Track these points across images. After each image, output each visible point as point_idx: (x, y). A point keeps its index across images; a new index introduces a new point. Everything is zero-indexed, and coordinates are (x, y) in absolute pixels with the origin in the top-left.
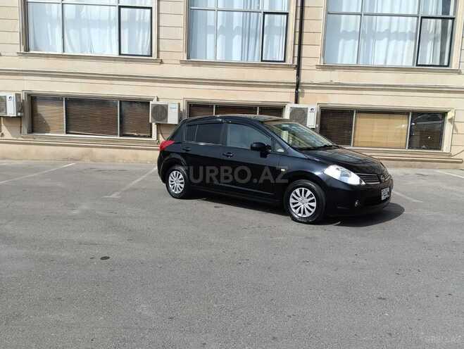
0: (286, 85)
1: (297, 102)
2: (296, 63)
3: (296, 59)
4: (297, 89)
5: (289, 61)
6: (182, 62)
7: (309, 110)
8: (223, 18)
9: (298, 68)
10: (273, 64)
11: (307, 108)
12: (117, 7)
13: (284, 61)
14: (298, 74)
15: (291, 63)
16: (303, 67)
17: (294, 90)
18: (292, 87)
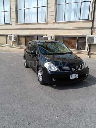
0: (88, 28)
1: (92, 34)
2: (92, 20)
3: (92, 18)
4: (92, 30)
5: (90, 19)
6: (54, 23)
7: (95, 37)
8: (68, 6)
9: (93, 21)
10: (84, 21)
11: (94, 37)
12: (37, 8)
13: (88, 19)
14: (93, 24)
15: (90, 20)
16: (95, 21)
17: (91, 30)
18: (90, 29)
